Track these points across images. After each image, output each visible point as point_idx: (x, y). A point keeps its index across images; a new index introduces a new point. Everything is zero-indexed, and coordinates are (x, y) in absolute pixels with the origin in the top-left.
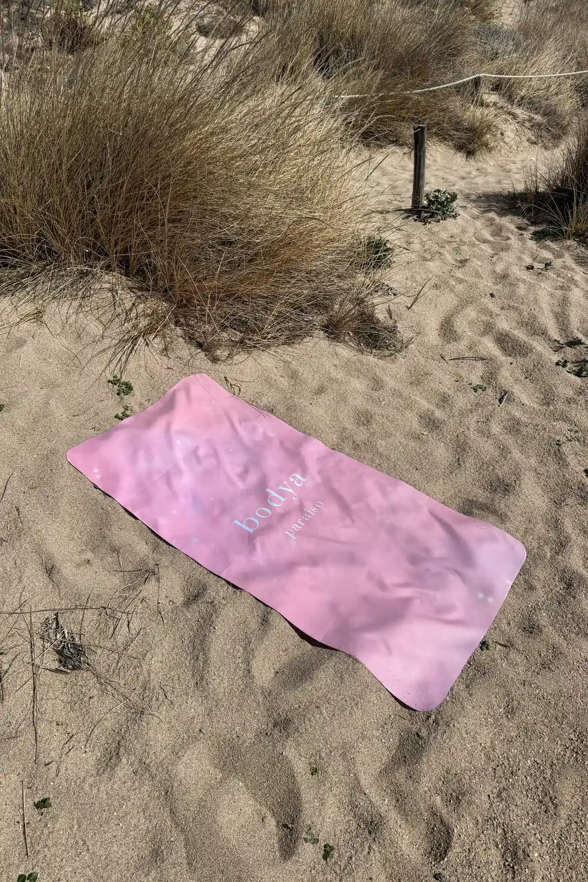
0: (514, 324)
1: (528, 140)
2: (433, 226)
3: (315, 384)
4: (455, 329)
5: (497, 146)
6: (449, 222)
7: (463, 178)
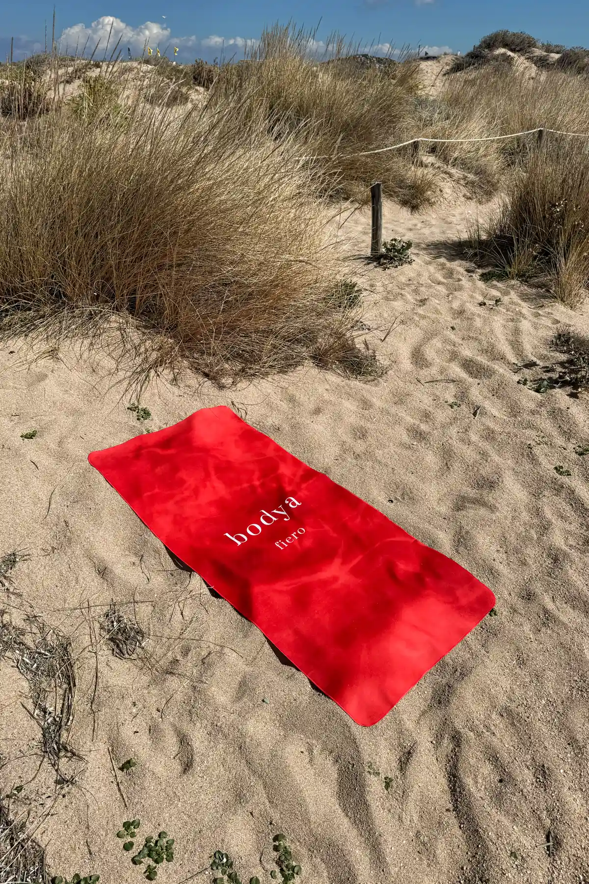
0: (476, 352)
1: (464, 196)
2: (391, 271)
3: (312, 407)
4: (426, 357)
5: (437, 201)
6: (406, 267)
7: (411, 230)
